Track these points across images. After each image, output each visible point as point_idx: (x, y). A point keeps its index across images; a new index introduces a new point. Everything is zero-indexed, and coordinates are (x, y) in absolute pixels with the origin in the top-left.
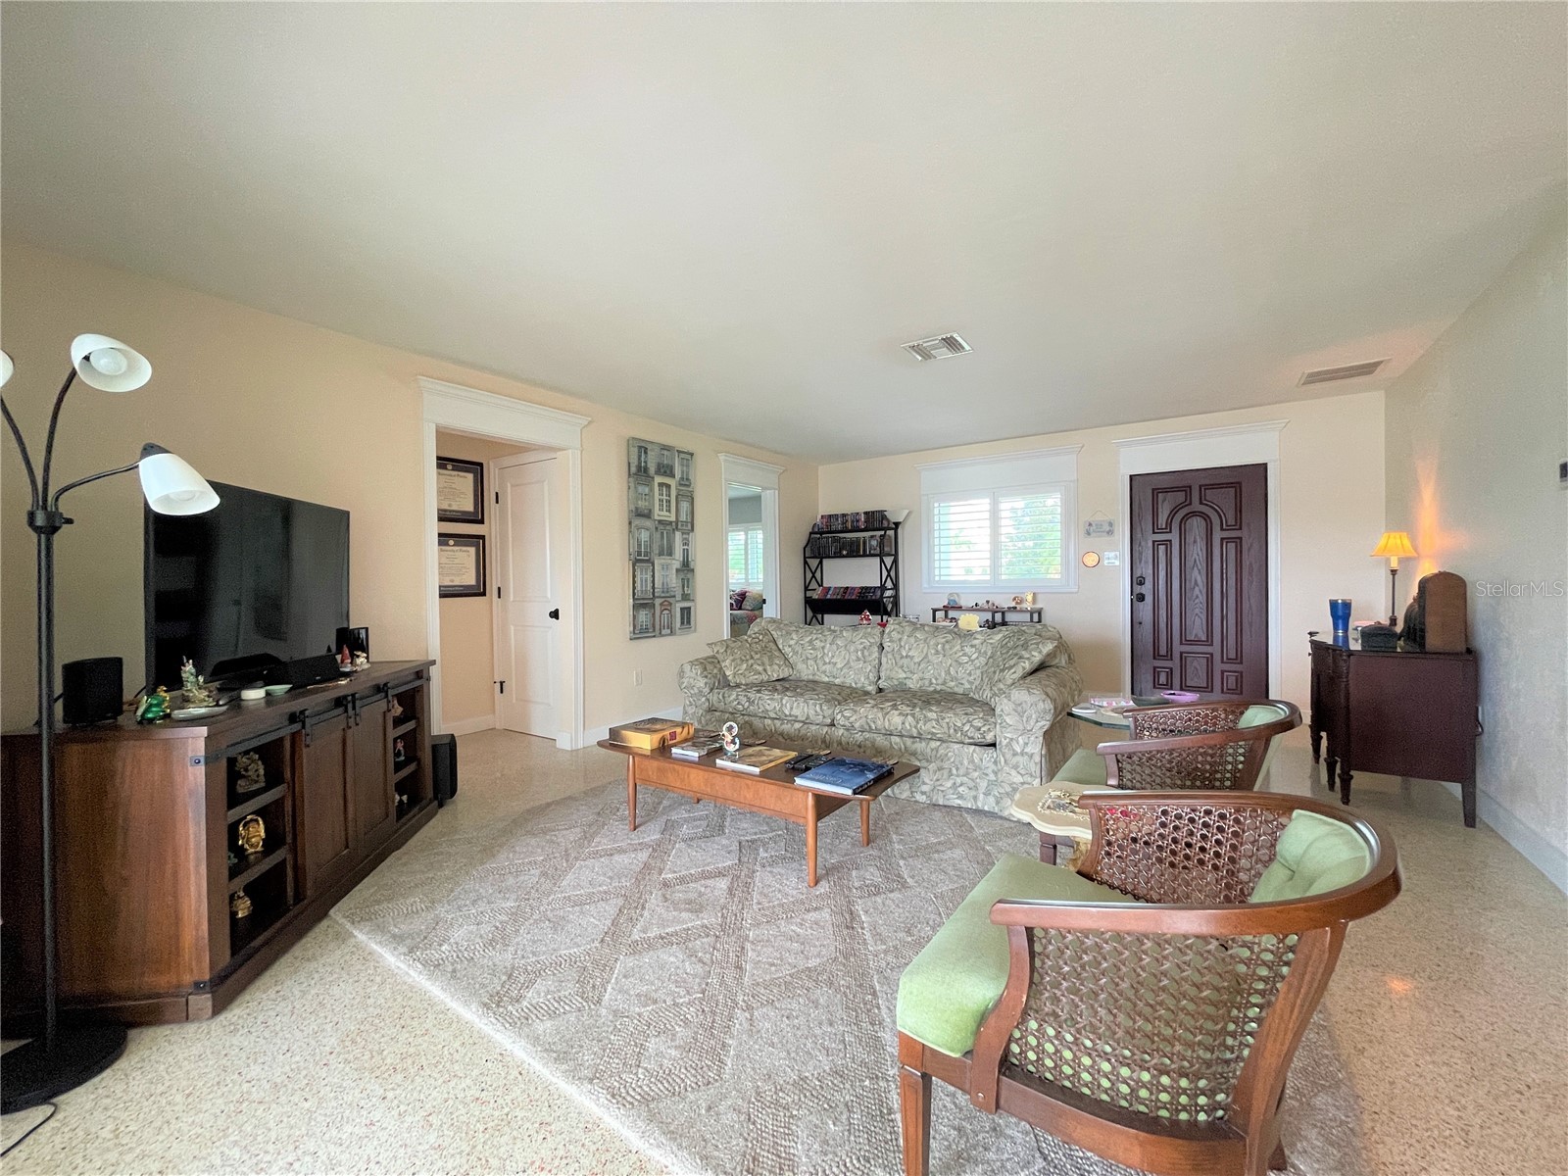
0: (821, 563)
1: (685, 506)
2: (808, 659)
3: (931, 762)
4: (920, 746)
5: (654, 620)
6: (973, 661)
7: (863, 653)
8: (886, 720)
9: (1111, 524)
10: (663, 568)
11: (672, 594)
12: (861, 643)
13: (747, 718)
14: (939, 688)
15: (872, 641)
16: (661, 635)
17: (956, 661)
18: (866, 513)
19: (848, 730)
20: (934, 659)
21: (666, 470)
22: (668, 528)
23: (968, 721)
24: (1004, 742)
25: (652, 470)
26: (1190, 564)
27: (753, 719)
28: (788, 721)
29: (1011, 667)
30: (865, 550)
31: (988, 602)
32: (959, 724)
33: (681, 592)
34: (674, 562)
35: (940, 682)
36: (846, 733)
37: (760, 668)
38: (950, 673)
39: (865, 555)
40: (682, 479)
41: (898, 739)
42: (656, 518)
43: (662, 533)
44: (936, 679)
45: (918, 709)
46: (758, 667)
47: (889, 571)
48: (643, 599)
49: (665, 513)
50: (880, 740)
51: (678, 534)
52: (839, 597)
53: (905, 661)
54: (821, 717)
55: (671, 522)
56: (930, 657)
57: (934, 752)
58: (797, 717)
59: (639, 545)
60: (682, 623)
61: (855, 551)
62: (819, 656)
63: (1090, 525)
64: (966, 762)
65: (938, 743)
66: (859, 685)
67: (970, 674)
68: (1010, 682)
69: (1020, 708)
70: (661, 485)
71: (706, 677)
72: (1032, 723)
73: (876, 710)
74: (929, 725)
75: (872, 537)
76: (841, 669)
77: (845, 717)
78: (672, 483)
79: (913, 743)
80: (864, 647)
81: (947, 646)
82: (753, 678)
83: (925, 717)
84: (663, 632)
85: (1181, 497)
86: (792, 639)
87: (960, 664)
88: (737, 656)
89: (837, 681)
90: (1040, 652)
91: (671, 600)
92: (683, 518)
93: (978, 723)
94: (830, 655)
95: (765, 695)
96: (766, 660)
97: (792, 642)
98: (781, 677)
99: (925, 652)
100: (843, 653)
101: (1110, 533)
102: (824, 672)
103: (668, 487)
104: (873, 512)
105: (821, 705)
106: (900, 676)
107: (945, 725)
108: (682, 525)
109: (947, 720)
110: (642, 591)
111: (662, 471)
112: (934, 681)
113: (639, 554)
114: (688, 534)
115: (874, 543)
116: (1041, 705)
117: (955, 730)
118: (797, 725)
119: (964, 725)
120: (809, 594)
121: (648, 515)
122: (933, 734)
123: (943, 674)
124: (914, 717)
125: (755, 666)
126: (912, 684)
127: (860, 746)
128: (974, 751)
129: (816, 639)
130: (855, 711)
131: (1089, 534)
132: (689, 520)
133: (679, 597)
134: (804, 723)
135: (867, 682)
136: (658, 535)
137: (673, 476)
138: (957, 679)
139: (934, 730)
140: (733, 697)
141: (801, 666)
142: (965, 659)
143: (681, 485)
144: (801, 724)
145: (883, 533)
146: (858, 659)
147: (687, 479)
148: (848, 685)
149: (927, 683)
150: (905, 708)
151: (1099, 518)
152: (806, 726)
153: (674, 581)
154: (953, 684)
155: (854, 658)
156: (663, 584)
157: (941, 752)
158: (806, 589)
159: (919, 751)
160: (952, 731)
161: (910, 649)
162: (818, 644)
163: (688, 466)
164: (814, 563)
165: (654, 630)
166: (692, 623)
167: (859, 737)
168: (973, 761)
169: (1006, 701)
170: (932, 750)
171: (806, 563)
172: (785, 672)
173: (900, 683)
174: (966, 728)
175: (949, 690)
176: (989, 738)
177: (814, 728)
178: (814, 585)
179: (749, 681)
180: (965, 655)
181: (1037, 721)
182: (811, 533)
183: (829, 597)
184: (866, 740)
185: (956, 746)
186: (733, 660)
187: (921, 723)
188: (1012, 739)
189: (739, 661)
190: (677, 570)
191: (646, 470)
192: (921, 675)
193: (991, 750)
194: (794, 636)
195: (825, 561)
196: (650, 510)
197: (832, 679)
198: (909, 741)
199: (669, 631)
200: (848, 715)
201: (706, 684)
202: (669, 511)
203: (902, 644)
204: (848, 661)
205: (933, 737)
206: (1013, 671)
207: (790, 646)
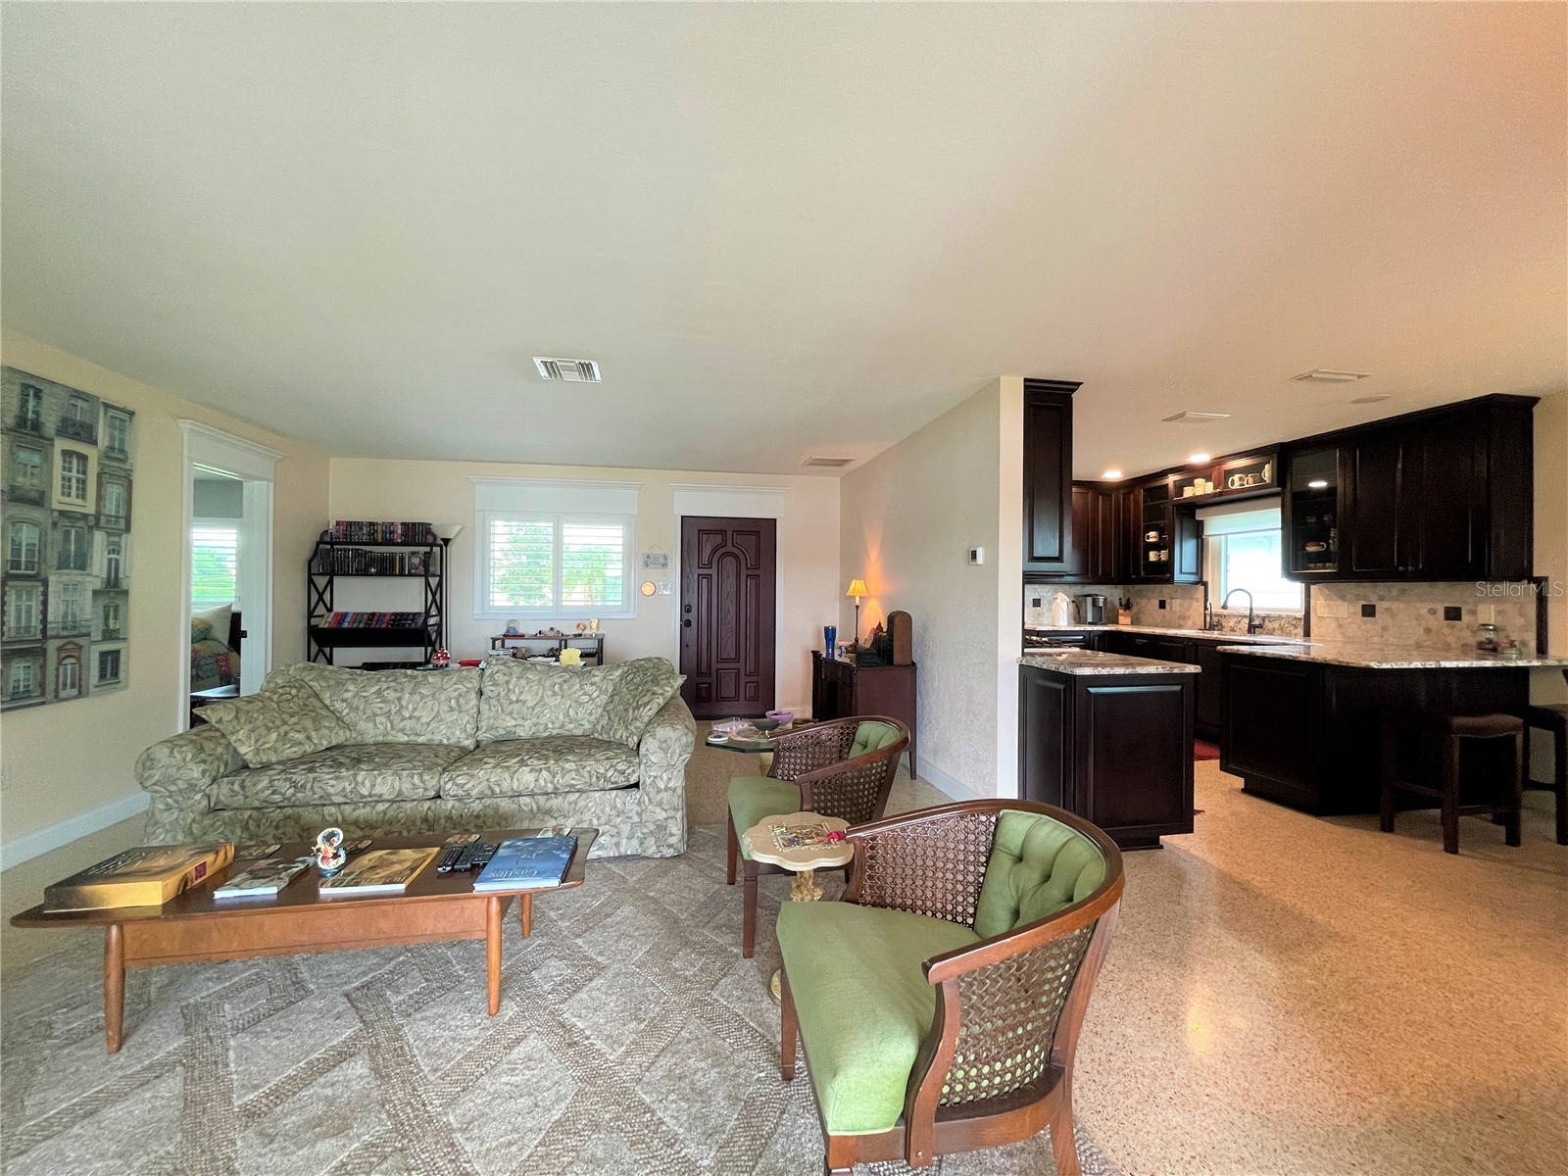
0: (331, 582)
1: (114, 491)
2: (375, 715)
3: (569, 817)
4: (555, 802)
5: (44, 676)
6: (593, 700)
7: (458, 701)
8: (515, 780)
9: (665, 558)
10: (66, 590)
11: (84, 630)
12: (455, 690)
13: (289, 811)
14: (555, 732)
15: (469, 685)
16: (57, 698)
17: (576, 701)
18: (402, 524)
19: (460, 800)
20: (551, 701)
21: (84, 432)
22: (81, 524)
23: (612, 766)
24: (648, 781)
25: (50, 425)
26: (725, 595)
27: (300, 810)
28: (366, 803)
29: (646, 704)
30: (402, 569)
31: (552, 629)
32: (602, 771)
33: (102, 626)
34: (88, 579)
35: (557, 725)
36: (457, 804)
37: (300, 737)
38: (569, 716)
39: (402, 574)
40: (112, 448)
41: (528, 800)
42: (55, 506)
43: (67, 534)
44: (553, 723)
45: (552, 762)
46: (297, 735)
47: (434, 595)
48: (21, 642)
49: (73, 499)
50: (505, 805)
51: (99, 537)
52: (361, 626)
53: (516, 707)
54: (421, 790)
55: (85, 516)
56: (546, 698)
57: (573, 806)
58: (381, 796)
59: (16, 551)
60: (103, 676)
61: (387, 568)
62: (394, 711)
63: (648, 557)
64: (608, 809)
65: (577, 795)
66: (452, 741)
67: (591, 714)
68: (646, 719)
69: (664, 745)
70: (66, 454)
71: (205, 762)
72: (676, 757)
73: (500, 770)
74: (567, 777)
75: (413, 553)
76: (428, 724)
77: (457, 785)
78: (92, 454)
79: (547, 800)
80: (460, 695)
81: (565, 687)
82: (290, 752)
83: (563, 769)
84: (63, 694)
85: (719, 539)
86: (347, 691)
87: (581, 704)
88: (259, 723)
89: (421, 740)
90: (672, 687)
91: (81, 641)
92: (110, 508)
93: (620, 767)
94: (410, 707)
95: (325, 775)
96: (308, 723)
97: (348, 695)
98: (334, 743)
99: (540, 695)
100: (430, 704)
101: (665, 565)
102: (402, 730)
103: (83, 458)
104: (414, 524)
105: (421, 775)
106: (509, 724)
107: (586, 774)
108: (108, 522)
109: (588, 769)
110: (18, 628)
111: (71, 431)
112: (550, 725)
113: (16, 564)
114: (120, 536)
115: (416, 561)
116: (684, 739)
117: (598, 778)
118: (381, 807)
119: (607, 771)
120: (314, 621)
121: (39, 501)
122: (573, 786)
123: (561, 717)
124: (549, 771)
125: (291, 734)
126: (522, 733)
127: (478, 817)
128: (616, 796)
129: (387, 688)
130: (472, 776)
131: (647, 565)
132: (122, 513)
133: (96, 635)
134: (393, 801)
135: (463, 736)
136: (58, 535)
137: (94, 443)
138: (576, 720)
139: (573, 782)
140: (265, 782)
141: (362, 725)
142: (586, 698)
143: (108, 458)
144: (387, 805)
145: (428, 549)
146: (452, 710)
147: (122, 451)
148: (437, 742)
149: (542, 728)
150: (536, 762)
151: (655, 551)
152: (395, 806)
153: (88, 610)
154: (572, 726)
155: (446, 708)
156: (65, 615)
157: (581, 803)
158: (310, 615)
159: (555, 807)
160: (594, 779)
161: (521, 693)
162: (391, 695)
163: (122, 430)
164: (321, 581)
165: (43, 694)
166: (122, 675)
167: (477, 806)
168: (615, 807)
169: (651, 739)
170: (570, 803)
171: (311, 582)
172: (340, 737)
173: (508, 732)
174: (609, 774)
175: (568, 733)
176: (633, 780)
177: (409, 805)
178: (321, 610)
179: (283, 756)
180: (585, 694)
181: (681, 755)
182: (318, 544)
183: (346, 625)
184: (486, 807)
185: (597, 794)
186: (252, 731)
187: (558, 777)
188: (655, 777)
189: (263, 731)
190: (95, 593)
191: (37, 426)
192: (534, 720)
193: (634, 792)
194: (351, 687)
195: (337, 580)
196: (42, 494)
197: (413, 738)
198: (542, 799)
199: (75, 692)
200: (463, 782)
201: (204, 772)
202: (84, 497)
203: (511, 687)
204: (438, 712)
205: (572, 789)
206: (648, 708)
207: (344, 700)
